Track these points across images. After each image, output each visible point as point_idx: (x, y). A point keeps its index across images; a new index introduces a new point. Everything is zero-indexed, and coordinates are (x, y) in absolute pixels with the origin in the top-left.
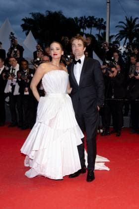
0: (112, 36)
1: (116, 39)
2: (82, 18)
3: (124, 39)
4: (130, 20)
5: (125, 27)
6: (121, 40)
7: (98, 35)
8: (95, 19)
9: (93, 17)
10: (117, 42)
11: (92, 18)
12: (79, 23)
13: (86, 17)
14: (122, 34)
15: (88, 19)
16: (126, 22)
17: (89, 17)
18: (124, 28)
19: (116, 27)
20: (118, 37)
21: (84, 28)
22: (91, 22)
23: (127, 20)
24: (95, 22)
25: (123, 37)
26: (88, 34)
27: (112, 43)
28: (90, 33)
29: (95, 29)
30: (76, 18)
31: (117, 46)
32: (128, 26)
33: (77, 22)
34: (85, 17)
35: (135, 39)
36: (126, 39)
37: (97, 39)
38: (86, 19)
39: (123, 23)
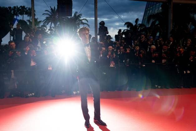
0: (40, 22)
1: (44, 23)
2: (15, 7)
4: (53, 9)
5: (50, 14)
6: (47, 24)
7: (29, 21)
8: (26, 9)
9: (24, 7)
10: (44, 26)
12: (12, 12)
14: (48, 20)
17: (21, 7)
18: (49, 15)
19: (43, 14)
20: (45, 22)
21: (17, 15)
22: (22, 10)
23: (52, 9)
24: (26, 11)
25: (49, 22)
27: (40, 26)
28: (22, 19)
29: (27, 16)
30: (10, 8)
31: (44, 29)
32: (52, 14)
33: (11, 11)
34: (17, 6)
35: (58, 23)
36: (51, 23)
37: (28, 23)
38: (18, 8)
39: (49, 11)
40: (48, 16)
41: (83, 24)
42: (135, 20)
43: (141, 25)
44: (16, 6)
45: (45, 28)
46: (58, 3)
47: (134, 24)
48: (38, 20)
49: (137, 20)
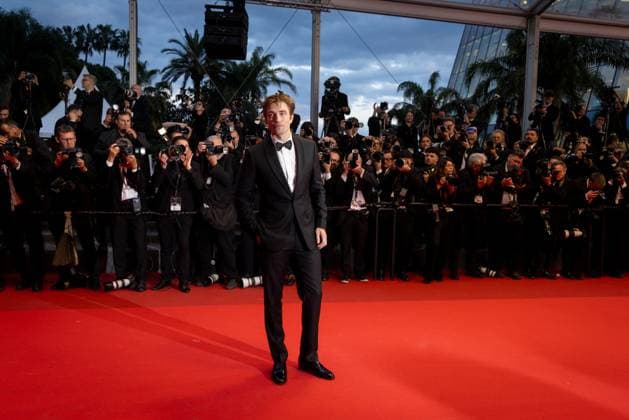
0: (153, 72)
1: (163, 78)
2: (82, 28)
3: (182, 77)
4: (193, 36)
5: (184, 52)
6: (175, 80)
7: (122, 69)
8: (114, 33)
9: (108, 28)
10: (164, 85)
11: (105, 29)
12: (74, 41)
13: (92, 28)
14: (177, 67)
15: (97, 32)
16: (184, 41)
17: (100, 27)
18: (180, 53)
19: (163, 51)
20: (168, 74)
21: (87, 51)
22: (104, 38)
23: (188, 37)
24: (113, 39)
25: (180, 74)
26: (98, 65)
27: (153, 86)
28: (101, 64)
29: (115, 53)
30: (68, 29)
31: (165, 94)
32: (190, 50)
33: (70, 37)
34: (88, 26)
35: (206, 78)
36: (186, 78)
37: (119, 76)
38: (92, 32)
39: (179, 43)
40: (178, 57)
41: (278, 82)
42: (429, 76)
43: (446, 93)
44: (86, 27)
45: (168, 92)
46: (206, 20)
47: (426, 88)
48: (149, 69)
49: (434, 77)
